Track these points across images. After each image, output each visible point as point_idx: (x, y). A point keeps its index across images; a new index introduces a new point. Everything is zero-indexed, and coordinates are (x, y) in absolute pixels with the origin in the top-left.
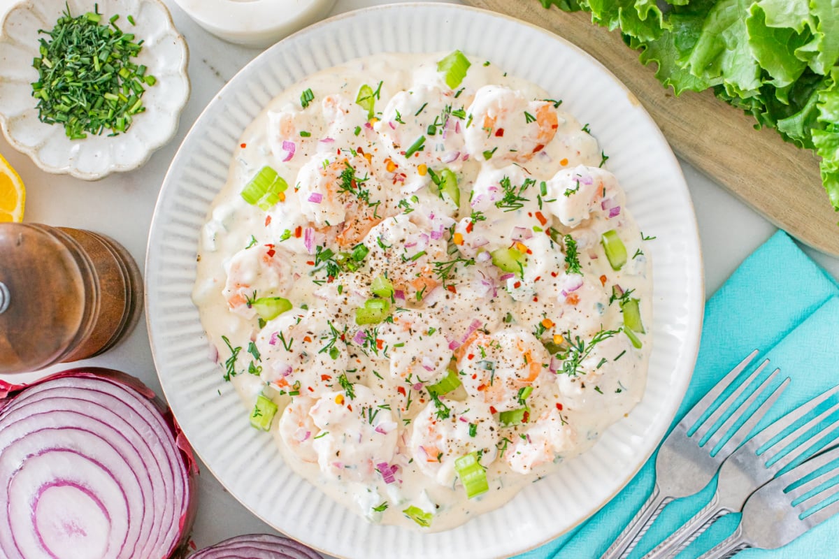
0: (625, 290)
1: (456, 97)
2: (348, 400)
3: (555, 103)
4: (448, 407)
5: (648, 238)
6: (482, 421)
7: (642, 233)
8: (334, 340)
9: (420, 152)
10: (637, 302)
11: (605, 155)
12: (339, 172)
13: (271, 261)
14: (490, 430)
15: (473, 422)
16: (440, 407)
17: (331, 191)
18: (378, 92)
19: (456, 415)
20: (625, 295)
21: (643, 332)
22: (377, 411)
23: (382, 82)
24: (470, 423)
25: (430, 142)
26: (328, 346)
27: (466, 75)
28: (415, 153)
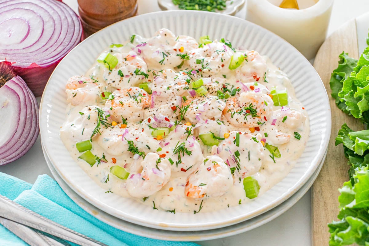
0: (101, 163)
1: (240, 178)
2: (179, 53)
3: (197, 212)
4: (137, 75)
5: (108, 192)
6: (120, 81)
7: (113, 193)
8: (203, 66)
9: (234, 140)
10: (92, 165)
11: (156, 210)
12: (258, 110)
13: (253, 75)
14: (114, 80)
15: (123, 77)
16: (141, 73)
17: (254, 102)
18: (273, 158)
19: (132, 76)
20: (100, 161)
21: (79, 157)
22: (164, 57)
23: (275, 163)
24: (124, 76)
25: (233, 148)
26: (203, 62)
27: (244, 189)
28: (235, 138)
